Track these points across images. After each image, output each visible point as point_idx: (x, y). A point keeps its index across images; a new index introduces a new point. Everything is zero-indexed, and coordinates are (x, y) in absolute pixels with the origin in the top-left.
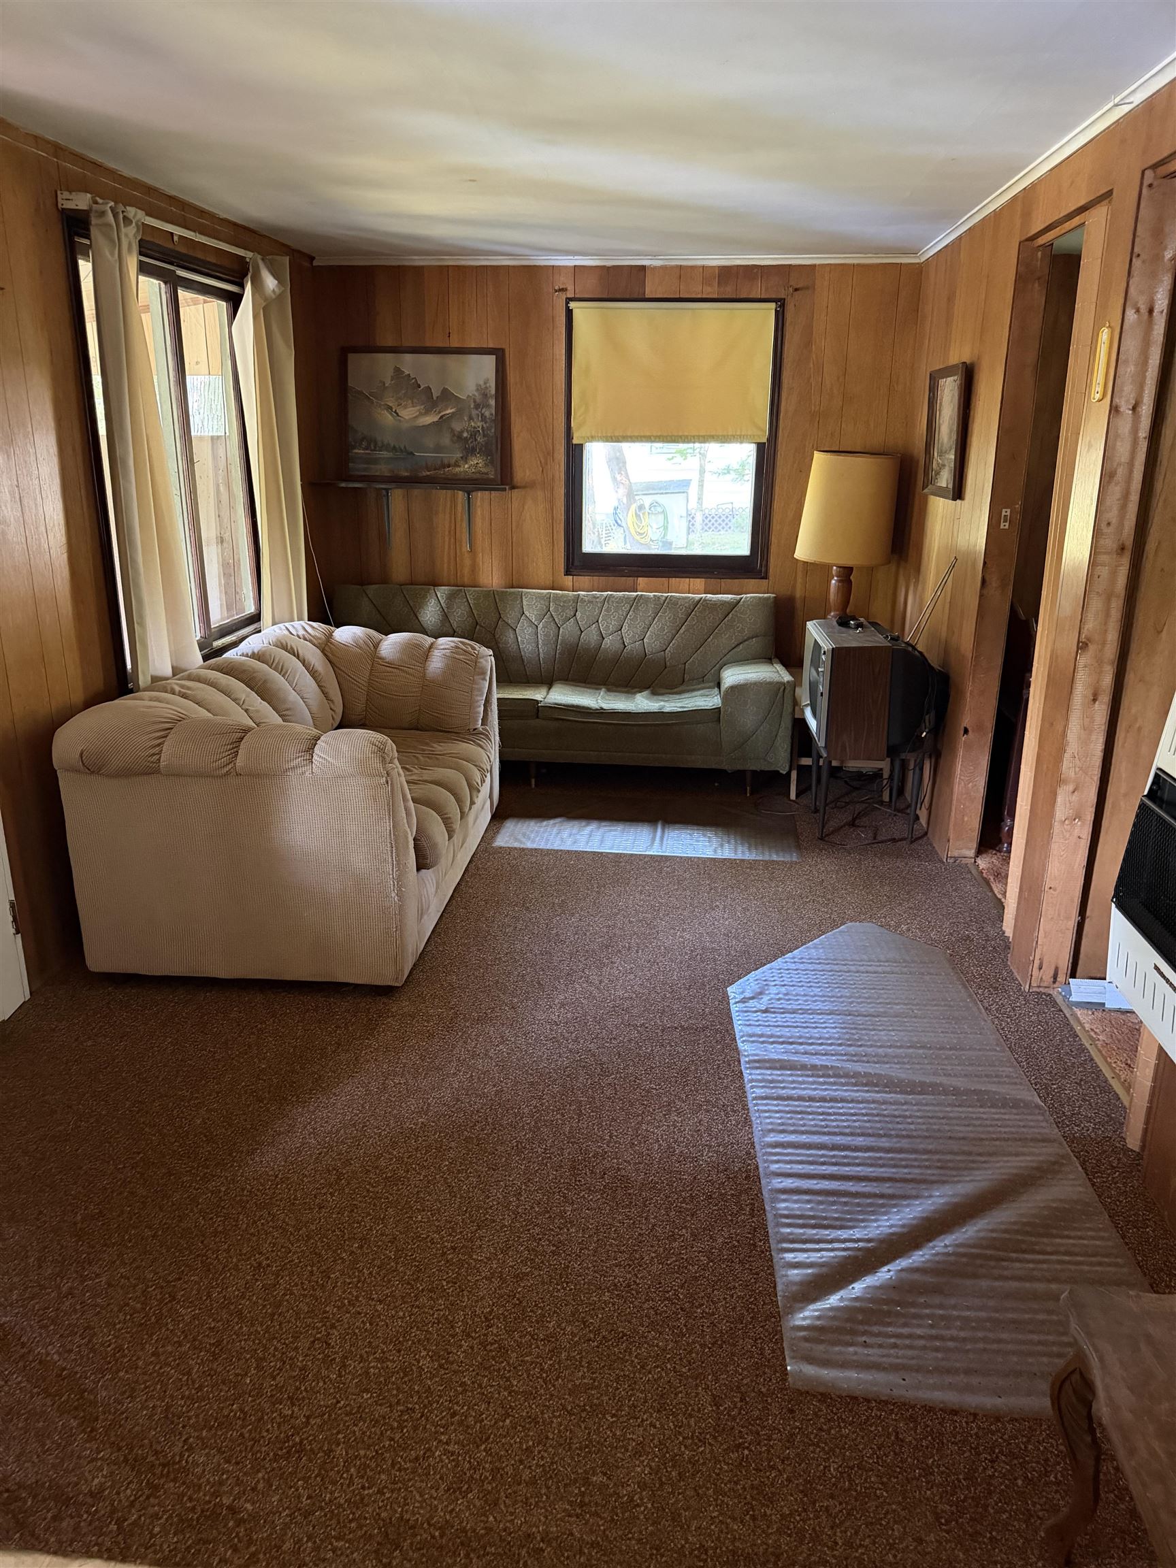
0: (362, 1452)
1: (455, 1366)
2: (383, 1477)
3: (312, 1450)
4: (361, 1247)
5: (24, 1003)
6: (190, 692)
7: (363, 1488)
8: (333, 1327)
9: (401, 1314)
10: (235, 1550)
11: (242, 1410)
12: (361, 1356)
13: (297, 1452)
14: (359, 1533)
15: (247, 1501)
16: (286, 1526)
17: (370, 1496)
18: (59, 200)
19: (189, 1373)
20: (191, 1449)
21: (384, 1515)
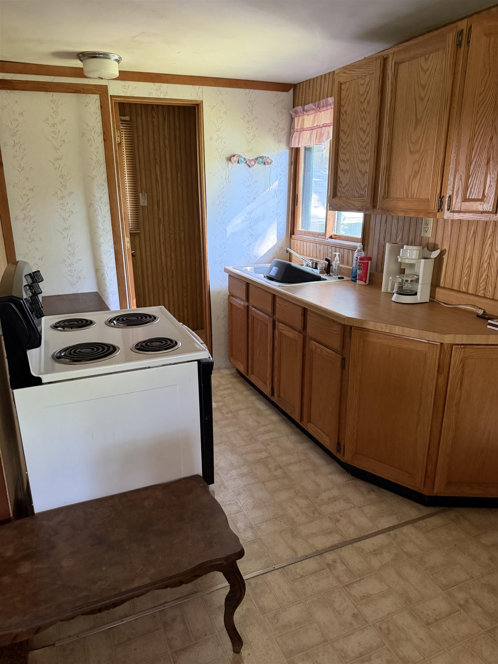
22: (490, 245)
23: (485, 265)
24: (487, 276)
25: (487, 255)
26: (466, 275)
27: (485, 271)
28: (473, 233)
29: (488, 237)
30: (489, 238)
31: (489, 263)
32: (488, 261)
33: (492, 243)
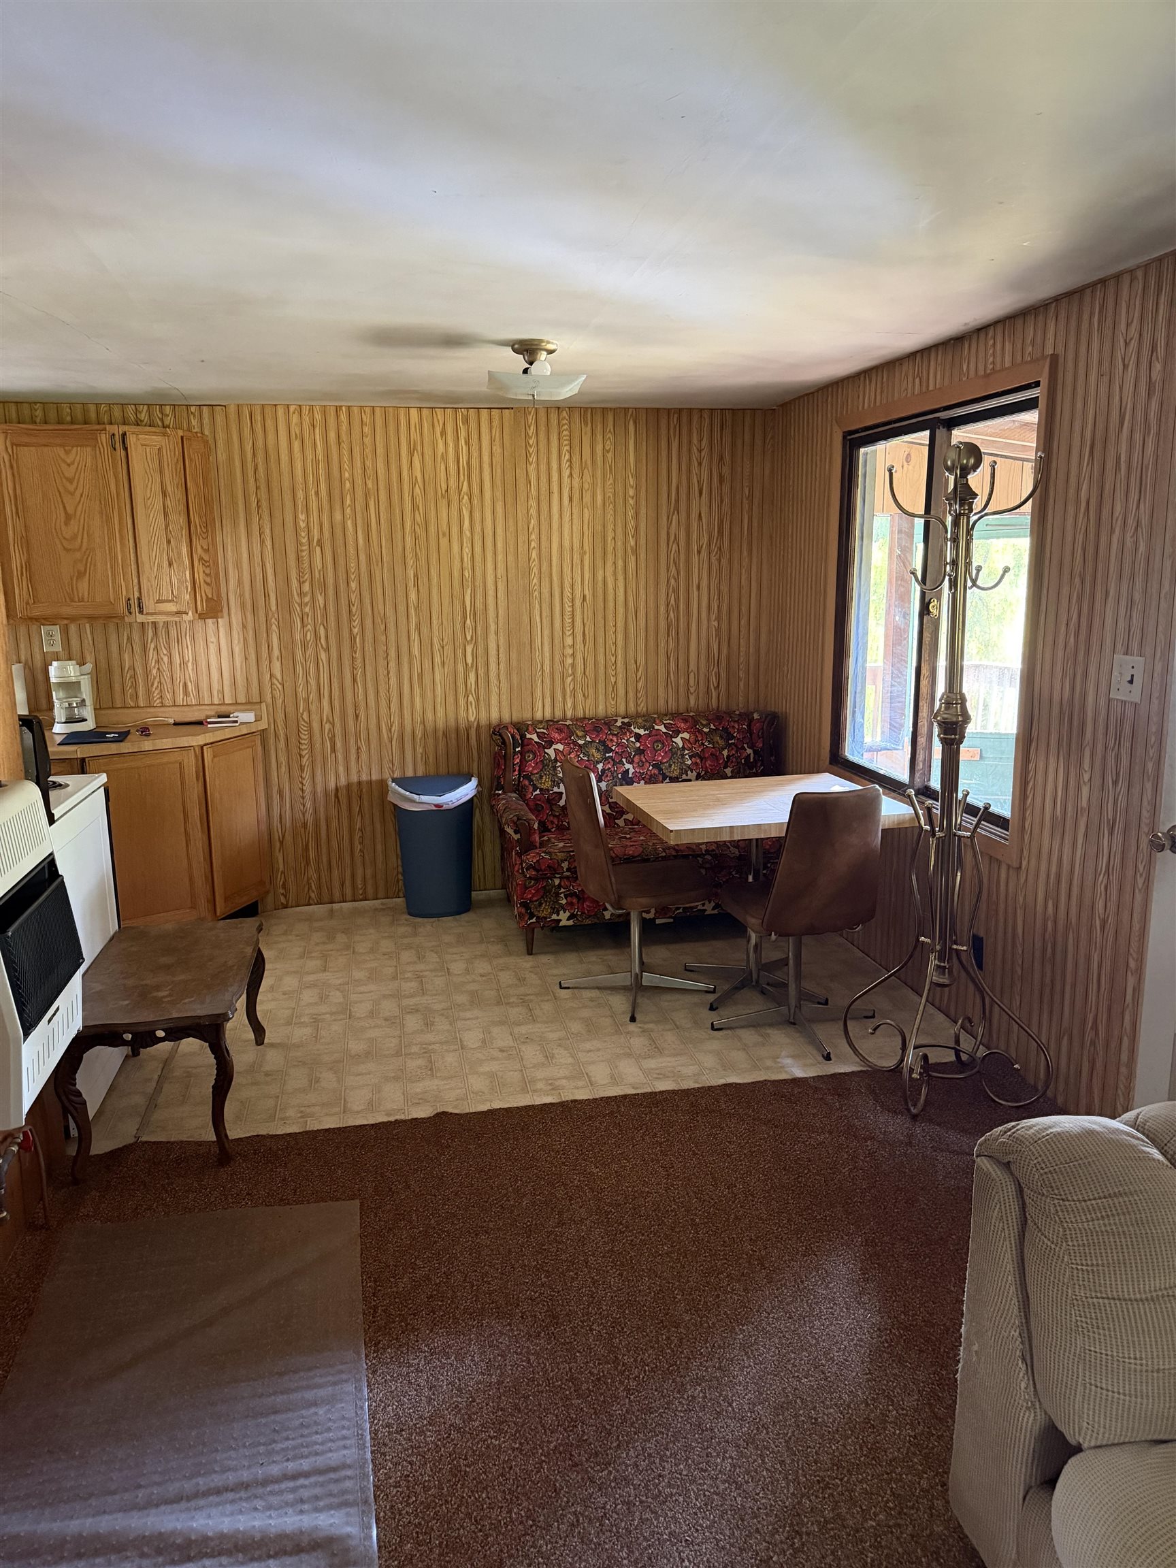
22: (154, 650)
23: (154, 672)
24: (160, 682)
25: (154, 661)
26: (130, 688)
27: (155, 678)
28: (128, 639)
29: (149, 641)
30: (151, 642)
31: (159, 669)
32: (157, 666)
33: (156, 647)
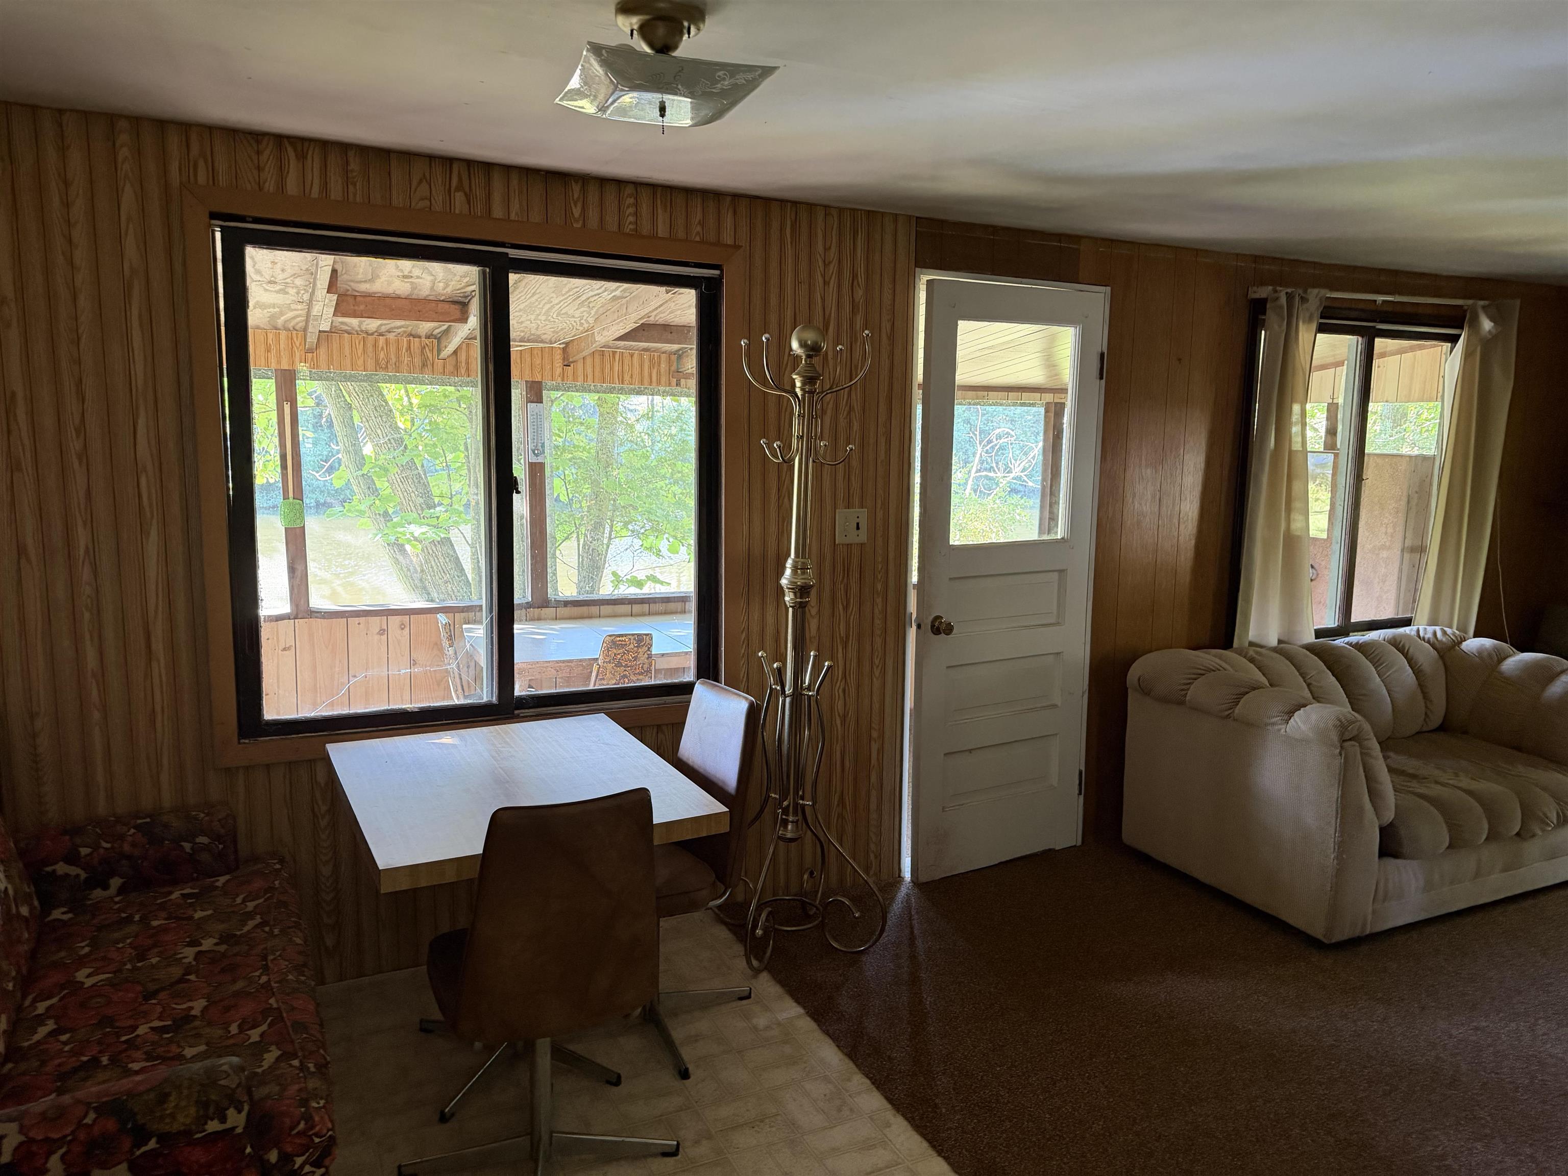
0: (1017, 1133)
1: (1111, 1141)
2: (1016, 1149)
3: (995, 1114)
4: (1127, 1059)
5: (1075, 846)
6: (1259, 658)
7: (1001, 1144)
8: (1066, 1079)
9: (1111, 1100)
10: (921, 1119)
11: (982, 1077)
12: (1066, 1100)
13: (988, 1110)
14: (978, 1157)
15: (945, 1108)
16: (950, 1129)
17: (1000, 1149)
18: (1249, 292)
19: (975, 1048)
20: (944, 1074)
21: (998, 1160)
